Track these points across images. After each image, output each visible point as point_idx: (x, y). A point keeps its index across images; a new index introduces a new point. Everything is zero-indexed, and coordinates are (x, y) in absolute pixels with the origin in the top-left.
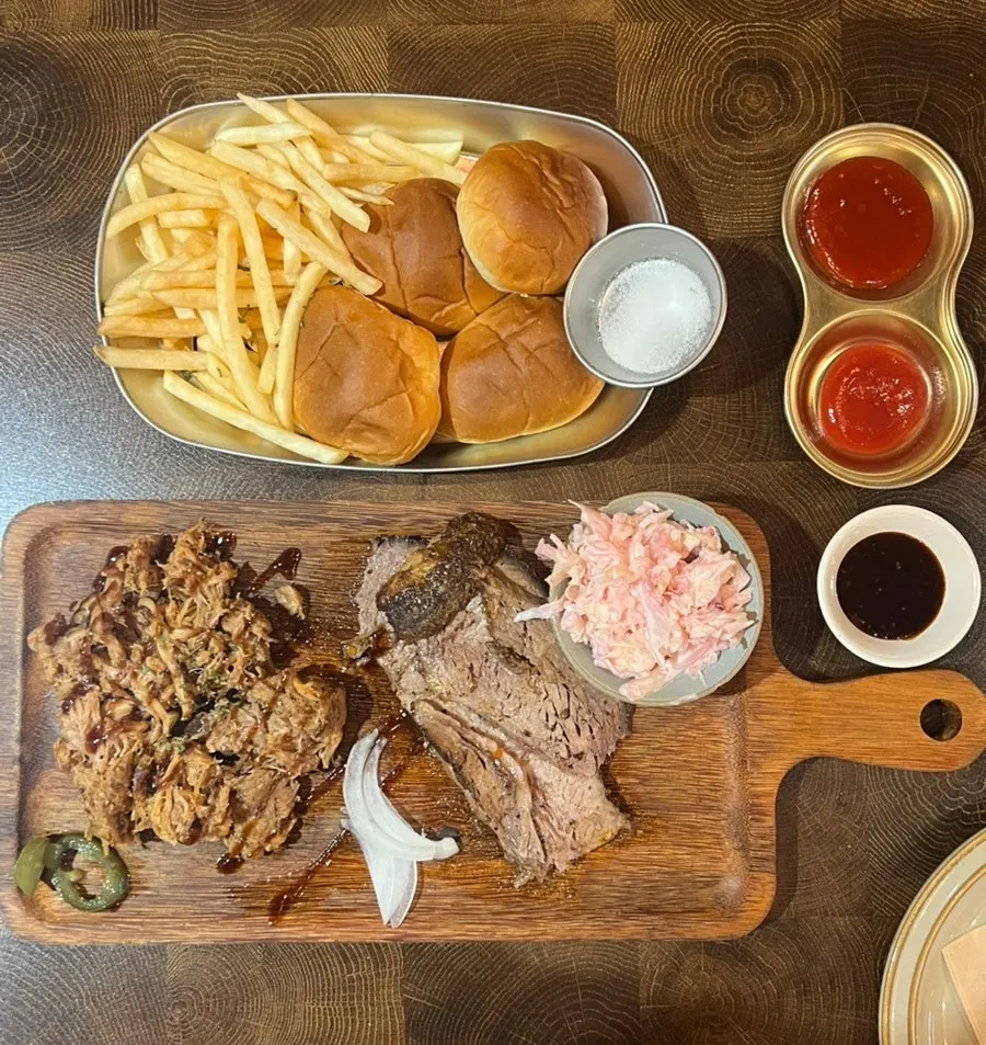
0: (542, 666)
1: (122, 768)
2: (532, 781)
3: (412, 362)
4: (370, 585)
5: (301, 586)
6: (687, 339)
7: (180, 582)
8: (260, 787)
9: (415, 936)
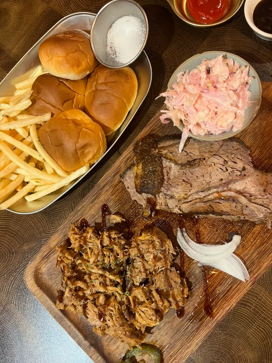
0: (203, 156)
1: (118, 318)
2: (239, 192)
3: (77, 120)
4: (132, 191)
5: (116, 212)
6: (141, 33)
7: (81, 246)
8: (163, 280)
9: (258, 276)
